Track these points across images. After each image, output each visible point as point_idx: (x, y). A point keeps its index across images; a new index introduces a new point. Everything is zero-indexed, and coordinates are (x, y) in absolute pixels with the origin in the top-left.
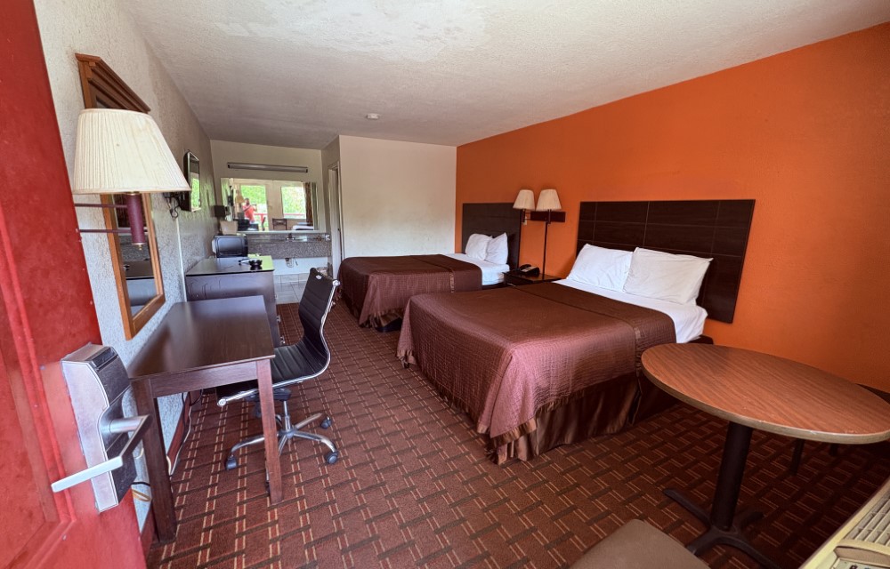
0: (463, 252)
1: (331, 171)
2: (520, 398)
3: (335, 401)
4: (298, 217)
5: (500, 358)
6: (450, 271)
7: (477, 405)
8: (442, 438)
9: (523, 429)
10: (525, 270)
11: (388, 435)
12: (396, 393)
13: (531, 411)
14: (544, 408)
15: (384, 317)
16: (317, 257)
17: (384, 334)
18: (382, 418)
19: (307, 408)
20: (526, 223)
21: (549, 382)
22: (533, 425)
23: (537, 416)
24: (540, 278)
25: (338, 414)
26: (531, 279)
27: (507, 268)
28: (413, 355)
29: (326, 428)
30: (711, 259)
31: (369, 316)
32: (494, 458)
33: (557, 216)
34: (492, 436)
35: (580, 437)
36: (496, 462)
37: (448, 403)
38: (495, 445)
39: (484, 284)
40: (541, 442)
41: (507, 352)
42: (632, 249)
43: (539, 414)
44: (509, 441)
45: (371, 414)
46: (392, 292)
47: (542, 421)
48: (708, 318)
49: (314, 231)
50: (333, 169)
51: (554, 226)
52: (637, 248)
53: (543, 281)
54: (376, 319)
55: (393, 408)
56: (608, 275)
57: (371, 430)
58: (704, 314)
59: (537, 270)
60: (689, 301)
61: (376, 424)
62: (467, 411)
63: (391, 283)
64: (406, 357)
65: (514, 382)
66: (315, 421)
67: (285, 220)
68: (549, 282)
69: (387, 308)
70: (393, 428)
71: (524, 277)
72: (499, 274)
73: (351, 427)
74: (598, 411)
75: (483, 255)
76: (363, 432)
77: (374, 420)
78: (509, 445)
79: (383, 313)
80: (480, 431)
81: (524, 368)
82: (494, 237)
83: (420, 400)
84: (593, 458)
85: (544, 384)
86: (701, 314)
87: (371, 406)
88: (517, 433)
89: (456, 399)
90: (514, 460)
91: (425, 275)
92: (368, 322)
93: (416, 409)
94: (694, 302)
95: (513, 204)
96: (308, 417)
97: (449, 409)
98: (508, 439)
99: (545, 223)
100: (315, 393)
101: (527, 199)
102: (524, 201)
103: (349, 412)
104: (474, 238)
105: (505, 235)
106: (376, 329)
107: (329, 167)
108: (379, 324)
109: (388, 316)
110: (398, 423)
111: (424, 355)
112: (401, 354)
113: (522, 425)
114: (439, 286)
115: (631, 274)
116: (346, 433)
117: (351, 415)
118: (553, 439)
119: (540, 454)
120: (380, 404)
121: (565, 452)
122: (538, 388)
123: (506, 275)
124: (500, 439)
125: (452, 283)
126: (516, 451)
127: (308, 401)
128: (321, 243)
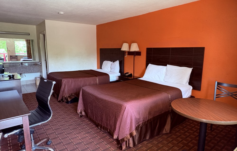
0: (101, 68)
1: (41, 35)
2: (129, 123)
3: (51, 134)
4: (23, 55)
5: (121, 108)
6: (96, 76)
7: (113, 128)
8: (99, 143)
9: (131, 135)
10: (127, 75)
11: (76, 144)
12: (78, 128)
13: (134, 128)
14: (138, 126)
15: (69, 97)
16: (35, 72)
17: (70, 104)
18: (73, 138)
19: (39, 137)
20: (126, 56)
21: (140, 116)
22: (135, 133)
23: (136, 129)
24: (133, 78)
25: (54, 139)
26: (129, 78)
27: (119, 74)
28: (84, 111)
29: (49, 145)
30: (192, 68)
31: (63, 97)
32: (121, 148)
33: (138, 53)
34: (119, 139)
35: (152, 137)
36: (121, 149)
37: (100, 129)
38: (121, 143)
39: (110, 81)
40: (138, 140)
41: (124, 106)
42: (166, 65)
43: (137, 129)
44: (126, 140)
45: (68, 137)
46: (72, 86)
47: (138, 131)
48: (193, 89)
49: (32, 61)
50: (42, 34)
51: (137, 57)
52: (168, 65)
53: (134, 79)
54: (66, 98)
55: (77, 134)
56: (158, 75)
57: (69, 143)
58: (191, 88)
59: (131, 74)
60: (186, 83)
61: (71, 141)
62: (109, 131)
63: (72, 83)
64: (81, 113)
65: (127, 117)
66: (43, 142)
67: (17, 56)
68: (136, 79)
69: (70, 93)
70: (78, 142)
71: (126, 77)
72: (116, 77)
73: (60, 143)
74: (158, 126)
75: (109, 69)
76: (65, 145)
77: (70, 139)
78: (126, 142)
79: (69, 96)
80: (114, 138)
81: (130, 112)
82: (113, 62)
83: (88, 129)
84: (157, 144)
85: (138, 117)
86: (190, 88)
87: (68, 134)
88: (129, 136)
89: (104, 127)
90: (128, 147)
91: (86, 78)
92: (62, 99)
93: (87, 133)
94: (188, 84)
95: (121, 49)
96: (40, 141)
97: (100, 131)
98: (126, 139)
99: (133, 56)
100: (42, 131)
101: (126, 47)
102: (125, 48)
103: (59, 137)
104: (105, 63)
105: (118, 61)
106: (66, 102)
107: (40, 33)
108: (67, 100)
109: (71, 96)
110: (80, 139)
111: (89, 111)
112: (79, 111)
113: (131, 133)
114: (92, 82)
115: (166, 75)
116: (58, 146)
117: (59, 138)
118: (142, 138)
119: (138, 144)
120: (71, 133)
121: (147, 143)
122: (136, 119)
123: (119, 77)
124: (123, 140)
125: (98, 81)
126: (129, 144)
127: (39, 134)
128: (37, 66)
